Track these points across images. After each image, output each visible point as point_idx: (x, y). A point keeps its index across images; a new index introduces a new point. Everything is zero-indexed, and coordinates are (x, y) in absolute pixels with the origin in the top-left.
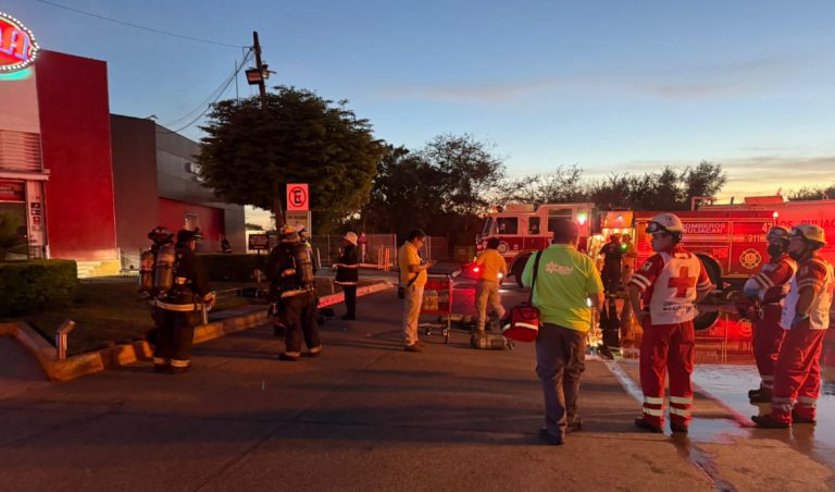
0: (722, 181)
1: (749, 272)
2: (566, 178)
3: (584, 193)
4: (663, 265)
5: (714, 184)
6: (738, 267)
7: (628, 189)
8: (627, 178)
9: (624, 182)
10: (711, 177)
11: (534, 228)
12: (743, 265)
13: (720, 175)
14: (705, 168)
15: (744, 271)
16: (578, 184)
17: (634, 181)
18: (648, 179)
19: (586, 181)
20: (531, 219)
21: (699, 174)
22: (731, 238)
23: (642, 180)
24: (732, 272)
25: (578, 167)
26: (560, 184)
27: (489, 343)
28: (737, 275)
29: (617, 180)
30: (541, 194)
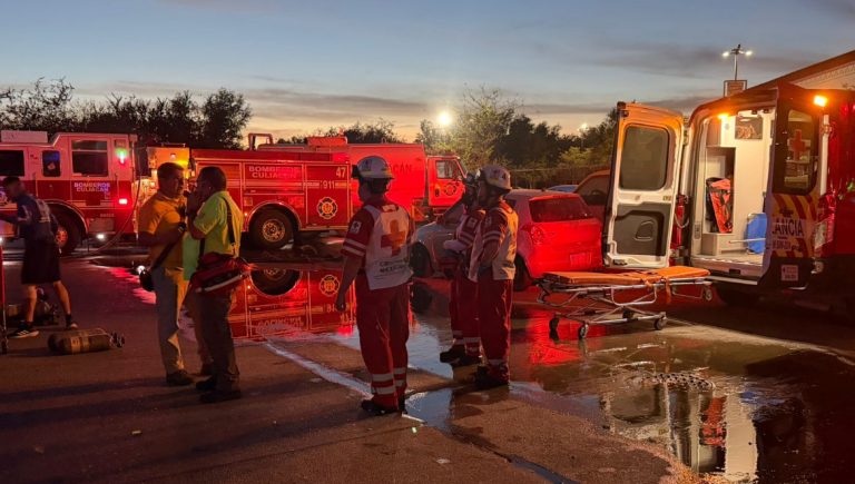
0: (246, 115)
1: (328, 223)
2: (49, 96)
3: (80, 119)
4: (373, 222)
5: (238, 117)
6: (315, 217)
7: (135, 118)
8: (133, 103)
9: (129, 108)
10: (232, 109)
11: (52, 167)
12: (321, 215)
13: (243, 107)
14: (225, 97)
15: (322, 222)
16: (68, 106)
17: (143, 108)
18: (161, 106)
19: (82, 102)
20: (45, 153)
21: (219, 104)
22: (307, 185)
23: (153, 106)
24: (310, 224)
25: (66, 83)
26: (41, 105)
27: (86, 343)
28: (315, 227)
29: (121, 104)
30: (12, 116)
